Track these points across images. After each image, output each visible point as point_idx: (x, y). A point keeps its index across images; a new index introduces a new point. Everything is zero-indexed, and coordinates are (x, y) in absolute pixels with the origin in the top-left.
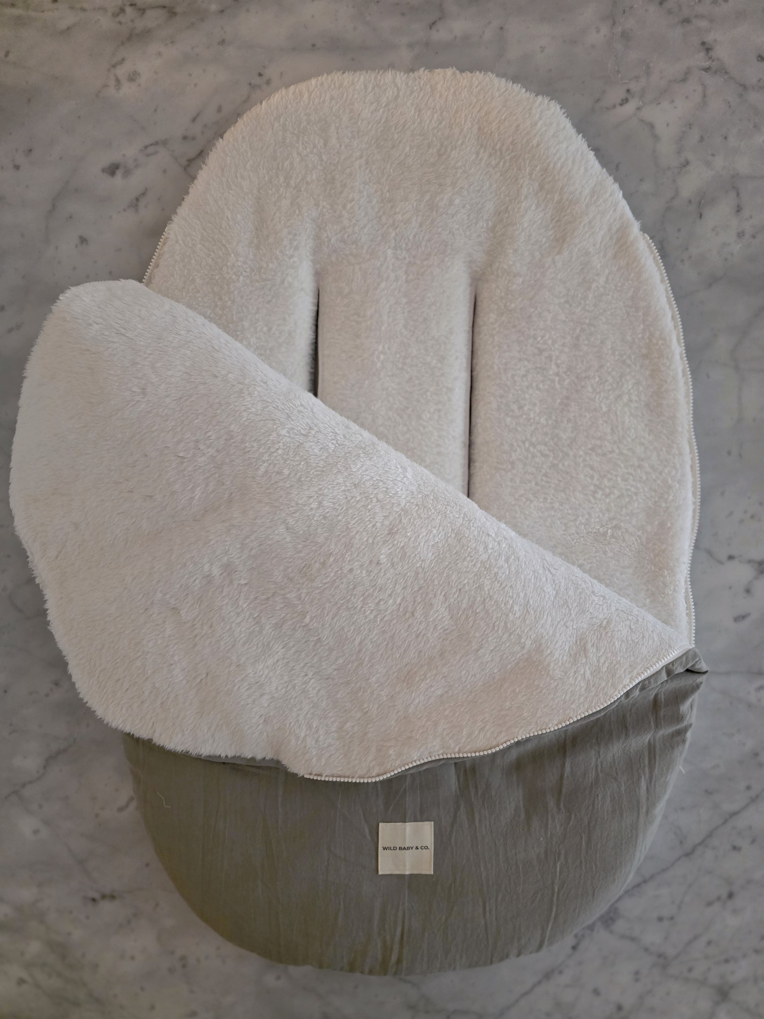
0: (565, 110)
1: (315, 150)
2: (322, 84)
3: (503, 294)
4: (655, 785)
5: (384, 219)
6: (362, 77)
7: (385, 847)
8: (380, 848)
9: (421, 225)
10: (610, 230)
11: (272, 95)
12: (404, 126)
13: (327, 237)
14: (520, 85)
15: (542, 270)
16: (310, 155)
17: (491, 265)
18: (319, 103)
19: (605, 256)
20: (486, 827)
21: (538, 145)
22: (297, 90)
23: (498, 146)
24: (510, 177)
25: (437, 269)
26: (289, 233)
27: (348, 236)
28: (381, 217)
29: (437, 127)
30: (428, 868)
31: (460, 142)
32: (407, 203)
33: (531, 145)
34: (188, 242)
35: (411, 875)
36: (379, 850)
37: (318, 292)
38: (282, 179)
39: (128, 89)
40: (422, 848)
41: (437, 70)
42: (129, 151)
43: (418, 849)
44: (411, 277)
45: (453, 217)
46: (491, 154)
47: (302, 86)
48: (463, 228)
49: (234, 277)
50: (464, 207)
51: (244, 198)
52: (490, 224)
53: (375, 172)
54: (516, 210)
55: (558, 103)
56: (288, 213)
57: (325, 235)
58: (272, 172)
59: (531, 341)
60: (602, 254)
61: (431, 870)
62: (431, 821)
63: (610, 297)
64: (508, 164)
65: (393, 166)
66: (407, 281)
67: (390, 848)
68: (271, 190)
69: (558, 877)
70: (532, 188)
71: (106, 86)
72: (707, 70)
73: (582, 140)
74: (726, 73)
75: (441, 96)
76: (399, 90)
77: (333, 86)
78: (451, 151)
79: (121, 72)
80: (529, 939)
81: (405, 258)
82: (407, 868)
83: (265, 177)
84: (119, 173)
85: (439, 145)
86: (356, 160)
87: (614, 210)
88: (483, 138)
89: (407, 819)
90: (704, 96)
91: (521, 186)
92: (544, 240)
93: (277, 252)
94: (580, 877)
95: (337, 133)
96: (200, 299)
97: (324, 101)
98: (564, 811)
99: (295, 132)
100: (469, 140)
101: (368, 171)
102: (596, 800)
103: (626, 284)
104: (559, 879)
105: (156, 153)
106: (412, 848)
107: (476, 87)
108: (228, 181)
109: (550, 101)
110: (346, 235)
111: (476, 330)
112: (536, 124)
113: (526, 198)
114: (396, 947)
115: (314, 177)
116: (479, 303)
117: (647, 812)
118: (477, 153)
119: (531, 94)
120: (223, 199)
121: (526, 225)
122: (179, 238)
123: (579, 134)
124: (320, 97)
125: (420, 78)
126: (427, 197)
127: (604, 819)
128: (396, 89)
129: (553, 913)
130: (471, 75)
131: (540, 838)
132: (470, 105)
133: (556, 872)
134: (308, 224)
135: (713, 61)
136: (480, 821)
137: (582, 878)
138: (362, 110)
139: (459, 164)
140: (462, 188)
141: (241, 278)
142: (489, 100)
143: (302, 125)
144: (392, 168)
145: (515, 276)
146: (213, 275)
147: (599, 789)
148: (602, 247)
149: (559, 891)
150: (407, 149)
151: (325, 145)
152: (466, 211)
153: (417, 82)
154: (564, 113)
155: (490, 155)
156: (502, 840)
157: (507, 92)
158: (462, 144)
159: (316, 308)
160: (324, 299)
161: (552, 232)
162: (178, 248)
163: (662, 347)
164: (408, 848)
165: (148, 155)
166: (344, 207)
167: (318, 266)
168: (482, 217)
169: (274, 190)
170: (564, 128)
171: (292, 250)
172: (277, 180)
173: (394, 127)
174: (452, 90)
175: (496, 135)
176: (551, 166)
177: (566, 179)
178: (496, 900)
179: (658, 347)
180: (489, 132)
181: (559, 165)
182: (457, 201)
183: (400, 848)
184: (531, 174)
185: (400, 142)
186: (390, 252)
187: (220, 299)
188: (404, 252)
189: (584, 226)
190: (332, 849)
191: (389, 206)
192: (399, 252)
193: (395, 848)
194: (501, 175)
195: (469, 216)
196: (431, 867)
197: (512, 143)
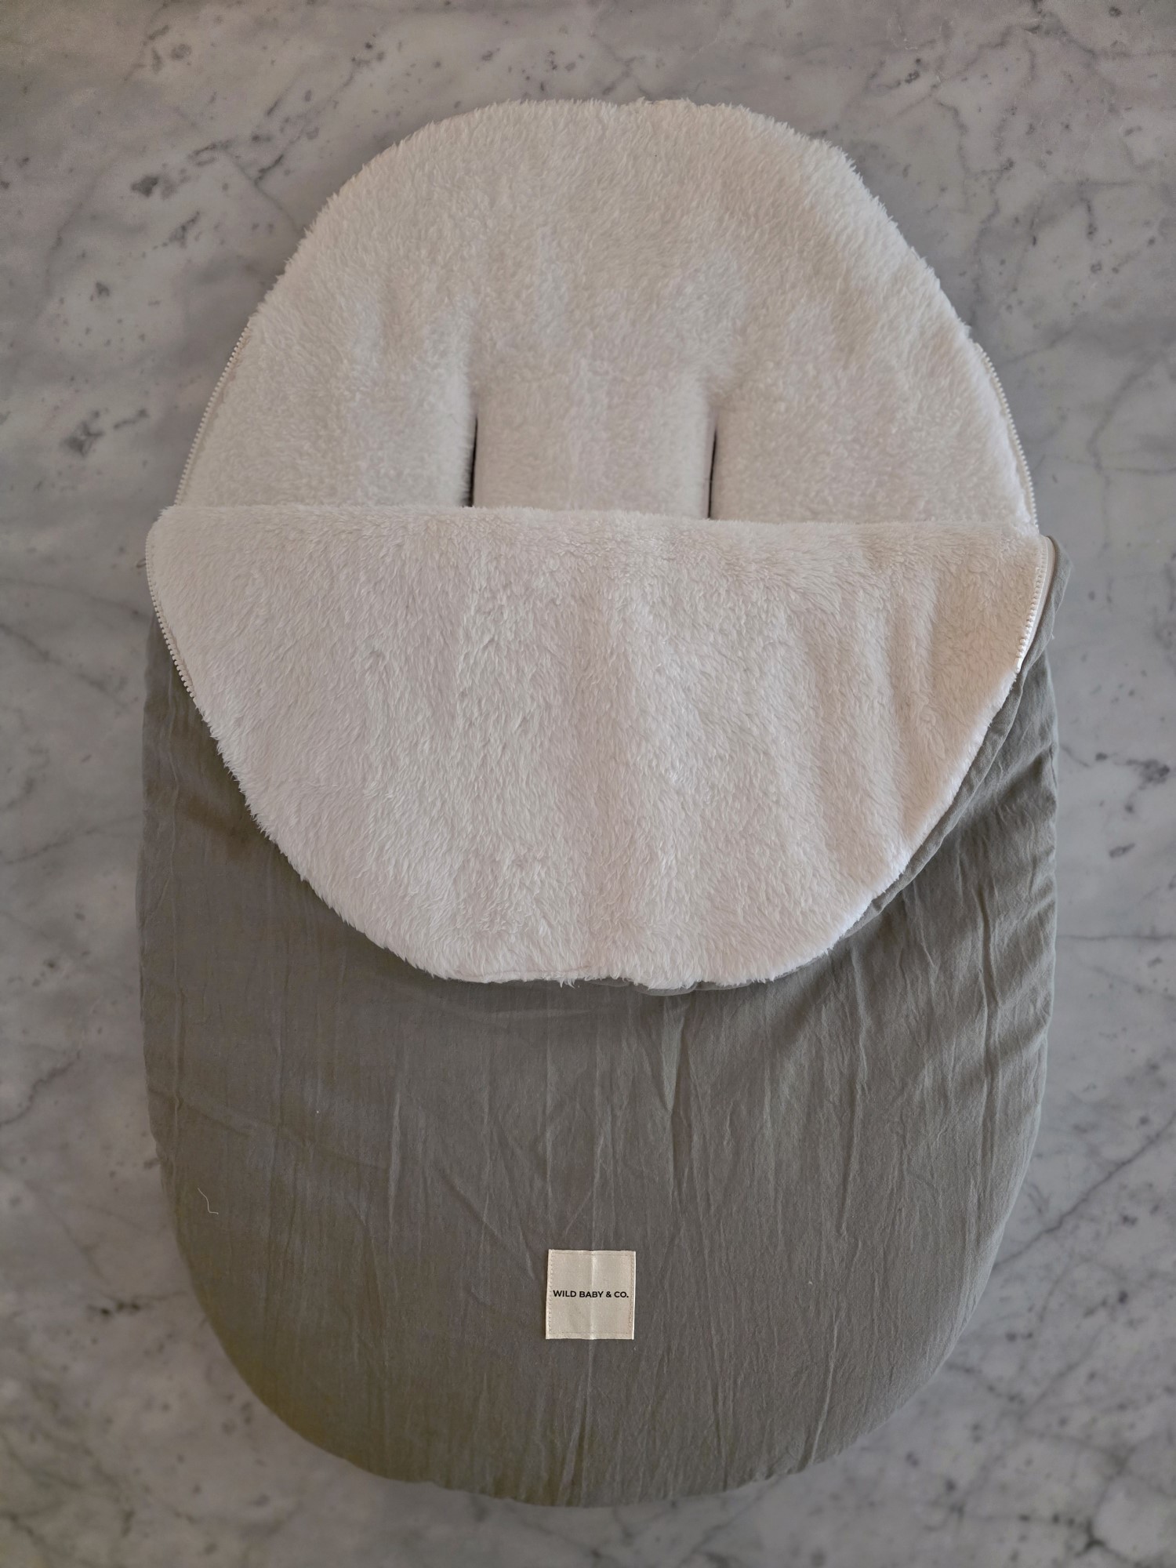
0: (854, 161)
1: (476, 212)
2: (490, 118)
3: (758, 428)
4: (991, 1195)
5: (577, 314)
6: (550, 108)
7: (558, 1292)
8: (549, 1293)
9: (633, 323)
10: (922, 333)
11: (415, 133)
12: (612, 180)
13: (491, 339)
14: (786, 123)
15: (818, 392)
16: (467, 218)
17: (741, 386)
18: (485, 145)
19: (916, 372)
20: (720, 1263)
21: (812, 208)
22: (452, 124)
23: (752, 209)
24: (770, 255)
25: (656, 389)
26: (433, 332)
27: (523, 339)
28: (573, 311)
29: (661, 182)
30: (625, 1329)
31: (694, 204)
32: (612, 291)
33: (800, 208)
34: (280, 342)
35: (599, 1341)
36: (548, 1297)
37: (474, 423)
38: (424, 252)
39: (171, 70)
40: (617, 1294)
41: (661, 102)
42: (173, 159)
43: (610, 1296)
44: (616, 400)
45: (682, 313)
46: (741, 221)
47: (461, 121)
48: (697, 330)
49: (346, 393)
50: (700, 298)
51: (367, 280)
52: (739, 323)
53: (566, 246)
54: (779, 304)
55: (843, 150)
56: (433, 302)
57: (488, 335)
58: (410, 242)
59: (799, 498)
60: (912, 369)
61: (631, 1333)
62: (633, 1250)
63: (924, 434)
64: (767, 236)
65: (594, 237)
66: (610, 407)
67: (565, 1294)
68: (408, 268)
69: (835, 1346)
70: (802, 272)
71: (141, 66)
72: (1034, 29)
73: (879, 204)
74: (1065, 33)
75: (667, 138)
76: (604, 129)
77: (505, 121)
78: (682, 216)
79: (163, 45)
80: (787, 1448)
81: (607, 373)
82: (592, 1328)
83: (399, 248)
84: (157, 191)
85: (663, 207)
86: (537, 228)
87: (929, 305)
88: (730, 198)
89: (593, 1245)
90: (1033, 67)
91: (787, 270)
92: (821, 348)
93: (414, 359)
94: (870, 1346)
95: (510, 187)
96: (293, 426)
97: (492, 142)
98: (847, 1237)
99: (448, 185)
100: (708, 201)
101: (554, 244)
102: (897, 1218)
103: (951, 414)
104: (837, 1350)
105: (212, 160)
106: (600, 1295)
107: (721, 125)
108: (343, 255)
109: (830, 147)
110: (520, 337)
111: (716, 483)
112: (809, 178)
113: (793, 287)
114: (571, 1457)
115: (473, 250)
116: (721, 443)
117: (978, 1241)
118: (721, 220)
119: (802, 137)
120: (335, 280)
121: (793, 326)
122: (266, 335)
123: (874, 197)
124: (487, 137)
125: (637, 112)
126: (645, 283)
127: (909, 1249)
128: (600, 127)
129: (826, 1407)
130: (713, 108)
131: (807, 1282)
132: (711, 151)
133: (832, 1338)
134: (462, 319)
135: (1044, 16)
136: (711, 1251)
137: (874, 1347)
138: (548, 156)
139: (694, 236)
140: (696, 271)
141: (358, 396)
142: (739, 143)
143: (458, 176)
144: (592, 241)
145: (775, 401)
146: (315, 391)
147: (902, 1200)
148: (911, 360)
149: (835, 1371)
150: (616, 214)
151: (492, 203)
152: (702, 305)
153: (632, 118)
154: (852, 166)
155: (741, 223)
156: (746, 1284)
157: (767, 132)
158: (698, 207)
159: (472, 447)
160: (485, 433)
161: (833, 336)
162: (265, 350)
163: (1004, 511)
164: (595, 1294)
165: (200, 164)
166: (518, 296)
167: (476, 383)
168: (728, 313)
169: (412, 268)
170: (852, 186)
171: (436, 357)
172: (417, 253)
173: (596, 181)
174: (684, 129)
175: (750, 192)
176: (833, 238)
177: (853, 259)
178: (735, 1382)
179: (997, 512)
180: (739, 188)
181: (844, 237)
182: (689, 289)
183: (582, 1294)
184: (801, 251)
185: (605, 203)
186: (584, 363)
187: (325, 427)
188: (606, 364)
189: (882, 327)
190: (473, 1290)
191: (586, 294)
192: (598, 363)
193: (573, 1294)
194: (755, 253)
195: (707, 311)
196: (631, 1327)
197: (773, 204)
